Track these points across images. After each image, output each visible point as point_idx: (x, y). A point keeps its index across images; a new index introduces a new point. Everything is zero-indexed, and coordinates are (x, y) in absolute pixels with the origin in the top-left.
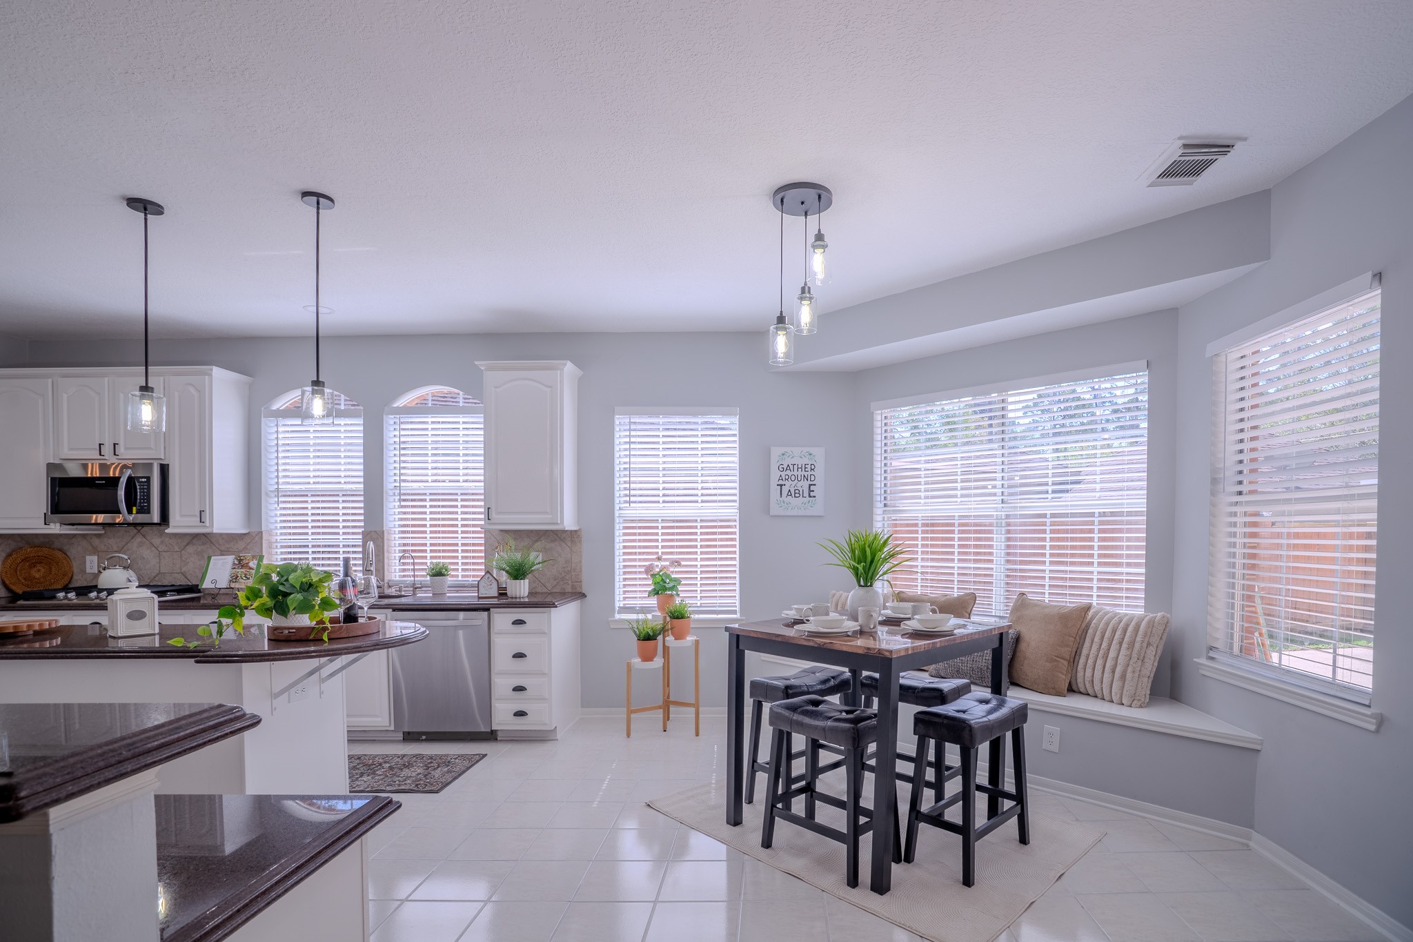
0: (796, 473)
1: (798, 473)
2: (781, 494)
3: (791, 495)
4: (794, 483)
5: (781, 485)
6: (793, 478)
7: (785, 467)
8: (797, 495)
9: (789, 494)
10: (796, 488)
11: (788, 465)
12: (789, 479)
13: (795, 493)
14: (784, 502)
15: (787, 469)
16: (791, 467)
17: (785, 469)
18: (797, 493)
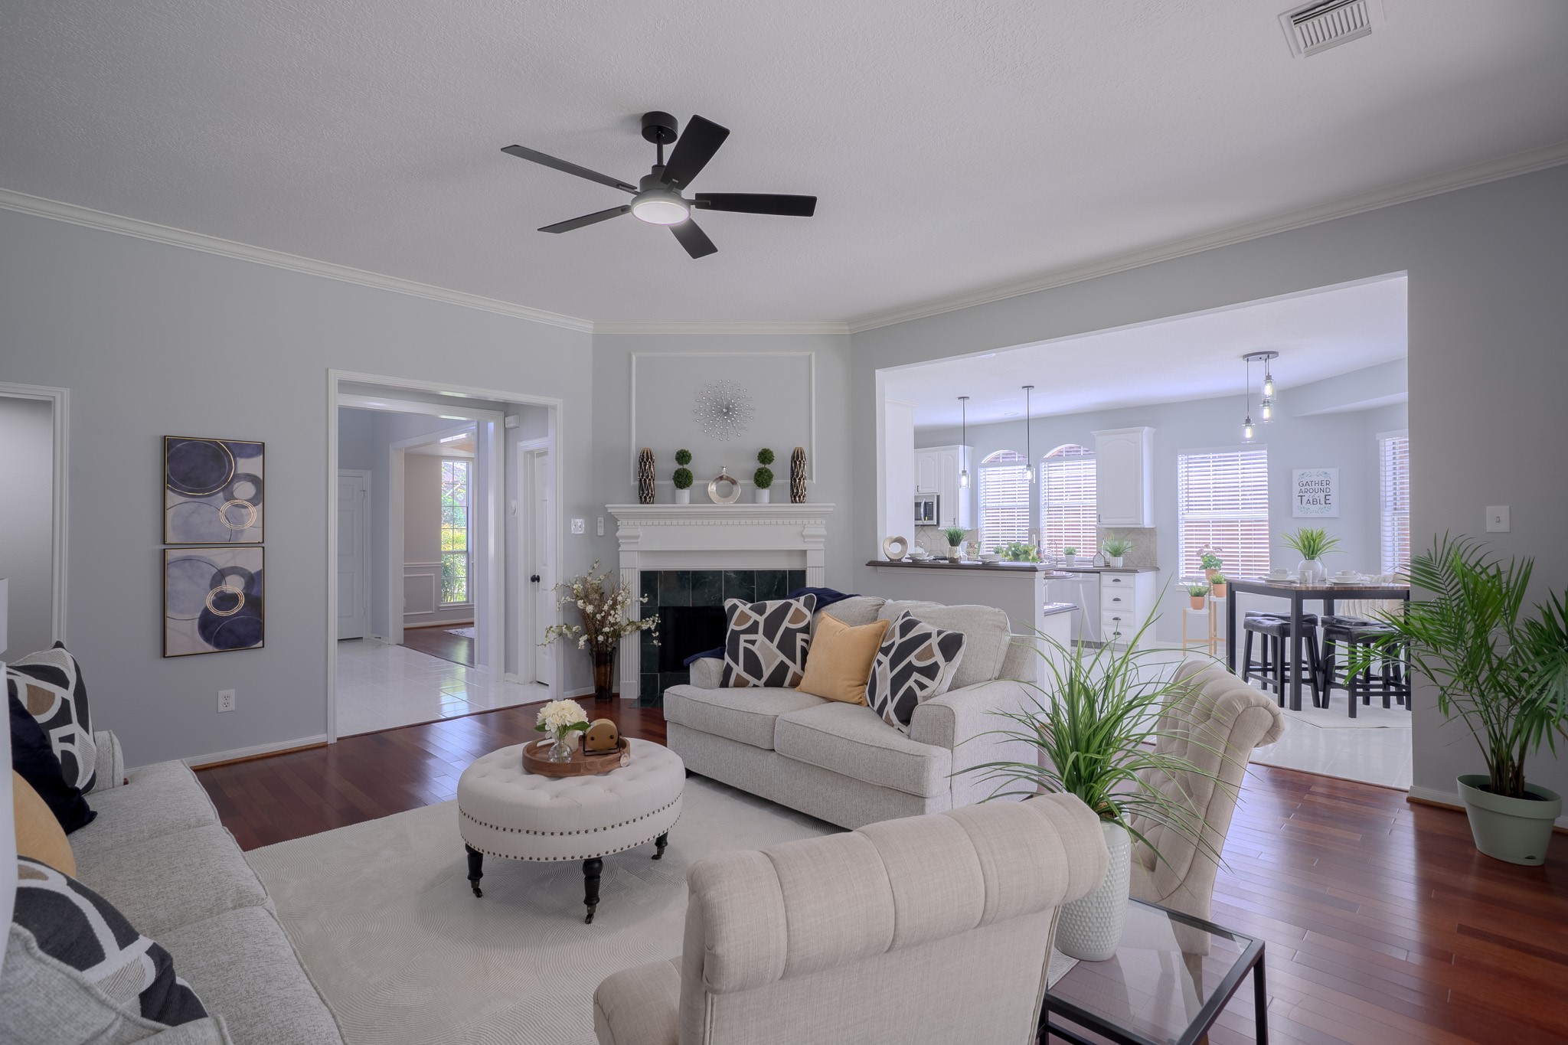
1: (1315, 487)
2: (1301, 502)
3: (1310, 503)
4: (1312, 494)
5: (1301, 496)
6: (1311, 491)
7: (1304, 483)
10: (1314, 498)
12: (1308, 492)
13: (1313, 502)
14: (1304, 508)
15: (1306, 485)
16: (1309, 483)
18: (1315, 502)
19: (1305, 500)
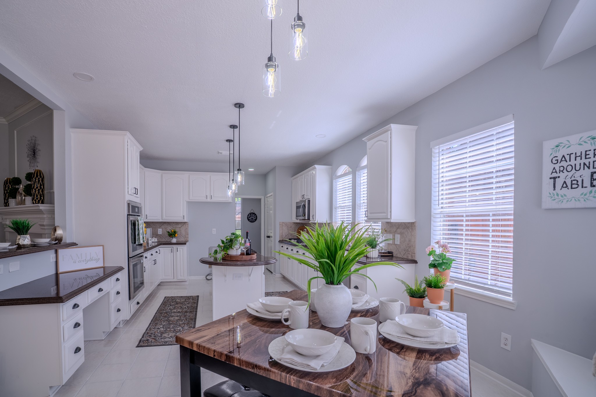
0: (573, 162)
1: (575, 162)
2: (554, 187)
3: (567, 186)
4: (570, 174)
5: (555, 178)
6: (569, 168)
7: (559, 159)
8: (574, 186)
9: (565, 185)
10: (573, 179)
11: (564, 156)
12: (565, 171)
13: (572, 184)
14: (558, 195)
15: (562, 161)
16: (567, 158)
17: (559, 162)
18: (574, 184)
19: (559, 183)
